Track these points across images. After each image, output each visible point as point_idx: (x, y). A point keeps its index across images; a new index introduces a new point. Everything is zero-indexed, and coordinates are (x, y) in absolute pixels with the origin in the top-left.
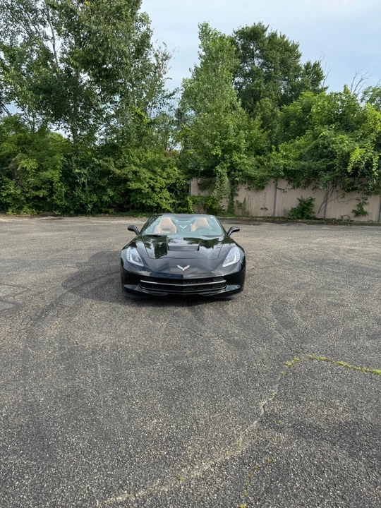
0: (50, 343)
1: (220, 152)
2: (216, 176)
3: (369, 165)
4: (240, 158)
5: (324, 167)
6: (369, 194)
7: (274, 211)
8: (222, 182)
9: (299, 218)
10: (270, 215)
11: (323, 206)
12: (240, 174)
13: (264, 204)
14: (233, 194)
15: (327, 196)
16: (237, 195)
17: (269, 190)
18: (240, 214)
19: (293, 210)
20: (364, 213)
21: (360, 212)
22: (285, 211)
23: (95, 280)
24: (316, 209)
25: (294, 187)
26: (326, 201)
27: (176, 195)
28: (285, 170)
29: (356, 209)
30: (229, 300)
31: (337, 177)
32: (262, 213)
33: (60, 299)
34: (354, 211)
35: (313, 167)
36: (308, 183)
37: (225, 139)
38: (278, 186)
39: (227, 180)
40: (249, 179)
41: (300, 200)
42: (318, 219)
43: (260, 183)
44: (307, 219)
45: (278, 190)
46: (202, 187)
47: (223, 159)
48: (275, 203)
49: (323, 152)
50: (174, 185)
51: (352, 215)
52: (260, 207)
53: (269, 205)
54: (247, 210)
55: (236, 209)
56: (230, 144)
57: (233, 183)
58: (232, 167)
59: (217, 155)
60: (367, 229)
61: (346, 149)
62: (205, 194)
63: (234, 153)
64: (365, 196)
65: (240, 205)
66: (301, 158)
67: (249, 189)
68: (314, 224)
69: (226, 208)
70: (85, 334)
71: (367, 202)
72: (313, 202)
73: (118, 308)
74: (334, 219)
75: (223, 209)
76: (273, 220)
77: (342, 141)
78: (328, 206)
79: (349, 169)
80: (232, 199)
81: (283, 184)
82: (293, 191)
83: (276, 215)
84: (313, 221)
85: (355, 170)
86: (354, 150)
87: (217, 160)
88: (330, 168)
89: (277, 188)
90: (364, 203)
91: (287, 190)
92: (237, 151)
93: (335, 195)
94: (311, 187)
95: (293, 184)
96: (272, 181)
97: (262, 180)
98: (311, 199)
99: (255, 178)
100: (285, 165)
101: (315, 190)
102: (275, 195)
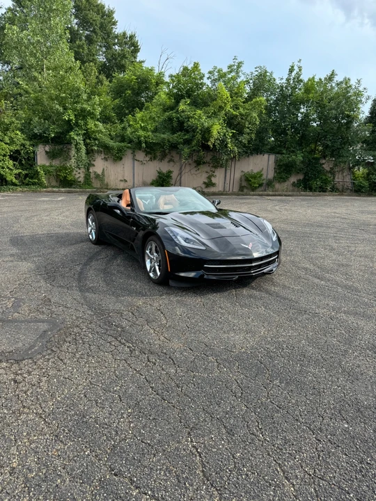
1: (72, 117)
2: (71, 143)
3: (223, 143)
4: (95, 125)
5: (182, 140)
6: (216, 167)
7: (134, 183)
8: (78, 150)
10: (130, 187)
11: (179, 178)
12: (97, 142)
13: (123, 177)
14: (88, 166)
15: (181, 168)
16: (94, 165)
17: (127, 162)
18: (99, 186)
19: (154, 182)
20: (213, 185)
21: (209, 184)
25: (151, 159)
26: (180, 174)
27: (21, 164)
28: (146, 142)
29: (206, 181)
31: (194, 150)
32: (121, 185)
34: (205, 183)
35: (171, 140)
36: (164, 156)
37: (77, 103)
38: (137, 158)
39: (83, 148)
40: (106, 149)
41: (159, 173)
43: (118, 153)
45: (136, 162)
46: (51, 155)
47: (77, 124)
48: (134, 175)
49: (180, 126)
50: (17, 152)
51: (203, 186)
52: (119, 179)
53: (128, 176)
54: (106, 182)
55: (93, 181)
56: (83, 110)
57: (89, 152)
58: (87, 135)
59: (70, 121)
61: (206, 124)
62: (56, 163)
63: (89, 120)
64: (213, 169)
65: (97, 176)
67: (106, 159)
69: (82, 180)
71: (215, 174)
72: (171, 175)
75: (79, 180)
77: (200, 118)
78: (183, 178)
79: (210, 144)
80: (88, 169)
81: (141, 155)
82: (150, 163)
86: (213, 125)
87: (69, 126)
88: (188, 142)
89: (134, 159)
90: (213, 175)
91: (145, 162)
92: (92, 118)
93: (188, 168)
94: (167, 160)
95: (150, 156)
96: (129, 152)
97: (120, 150)
98: (170, 172)
99: (112, 148)
100: (145, 137)
101: (172, 163)
102: (134, 167)
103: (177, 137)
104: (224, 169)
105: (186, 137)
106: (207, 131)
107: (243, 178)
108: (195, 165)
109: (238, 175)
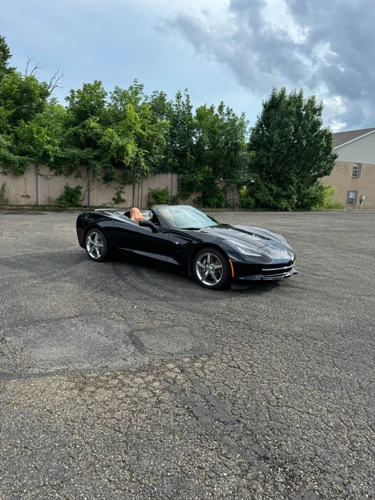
5: (92, 156)
6: (124, 184)
7: (37, 198)
10: (33, 204)
11: (87, 192)
13: (25, 191)
15: (89, 184)
17: (30, 176)
19: (60, 199)
20: (123, 201)
21: (119, 200)
24: (81, 196)
25: (56, 174)
26: (89, 190)
29: (116, 197)
32: (23, 202)
34: (114, 199)
36: (71, 171)
38: (41, 172)
40: (6, 162)
41: (66, 188)
43: (20, 167)
45: (39, 177)
48: (37, 190)
51: (113, 202)
52: (21, 194)
53: (31, 191)
54: (5, 198)
64: (122, 186)
67: (5, 173)
71: (123, 190)
72: (80, 190)
76: (37, 209)
78: (91, 194)
81: (45, 170)
82: (56, 178)
83: (40, 203)
89: (37, 174)
90: (122, 192)
91: (49, 177)
93: (95, 185)
94: (73, 175)
95: (55, 171)
96: (32, 166)
97: (22, 164)
98: (79, 187)
99: (14, 162)
100: (53, 151)
101: (79, 179)
102: (37, 182)
103: (86, 153)
104: (132, 186)
105: (96, 153)
106: (122, 150)
107: (151, 195)
108: (103, 181)
109: (145, 192)
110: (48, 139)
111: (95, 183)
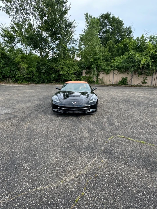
0: (24, 130)
1: (93, 60)
2: (92, 69)
3: (148, 65)
4: (101, 63)
5: (131, 66)
6: (148, 76)
8: (94, 71)
9: (122, 85)
10: (111, 83)
11: (131, 80)
12: (101, 68)
13: (109, 79)
14: (98, 76)
16: (99, 76)
17: (111, 74)
18: (101, 83)
19: (120, 81)
20: (146, 83)
21: (144, 82)
22: (117, 82)
23: (44, 107)
24: (128, 81)
25: (120, 73)
26: (132, 78)
27: (77, 76)
28: (117, 67)
29: (143, 81)
30: (91, 115)
31: (136, 69)
32: (109, 83)
33: (31, 114)
34: (142, 82)
35: (127, 65)
36: (125, 72)
37: (95, 56)
38: (114, 73)
39: (96, 70)
40: (104, 70)
41: (122, 78)
42: (129, 85)
43: (108, 71)
44: (125, 85)
45: (114, 74)
46: (87, 73)
47: (94, 63)
48: (113, 79)
49: (131, 60)
50: (76, 72)
53: (111, 79)
54: (103, 82)
55: (99, 81)
56: (97, 58)
57: (98, 72)
58: (98, 66)
60: (146, 89)
61: (140, 59)
62: (88, 76)
63: (98, 61)
64: (146, 76)
65: (101, 80)
66: (123, 62)
67: (104, 74)
68: (127, 86)
69: (95, 81)
70: (37, 127)
71: (147, 78)
72: (127, 79)
73: (50, 117)
74: (135, 85)
76: (112, 85)
77: (138, 56)
78: (133, 80)
79: (141, 66)
80: (98, 77)
81: (116, 72)
83: (114, 83)
84: (127, 85)
85: (143, 67)
86: (142, 59)
87: (92, 63)
88: (133, 66)
90: (146, 79)
91: (118, 74)
96: (112, 71)
99: (106, 70)
100: (117, 65)
101: (128, 74)
102: (113, 76)
104: (151, 77)
108: (138, 75)
110: (117, 61)
111: (135, 76)
